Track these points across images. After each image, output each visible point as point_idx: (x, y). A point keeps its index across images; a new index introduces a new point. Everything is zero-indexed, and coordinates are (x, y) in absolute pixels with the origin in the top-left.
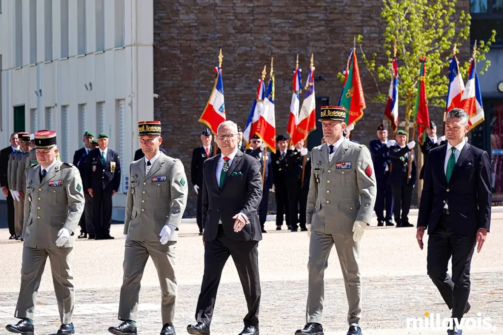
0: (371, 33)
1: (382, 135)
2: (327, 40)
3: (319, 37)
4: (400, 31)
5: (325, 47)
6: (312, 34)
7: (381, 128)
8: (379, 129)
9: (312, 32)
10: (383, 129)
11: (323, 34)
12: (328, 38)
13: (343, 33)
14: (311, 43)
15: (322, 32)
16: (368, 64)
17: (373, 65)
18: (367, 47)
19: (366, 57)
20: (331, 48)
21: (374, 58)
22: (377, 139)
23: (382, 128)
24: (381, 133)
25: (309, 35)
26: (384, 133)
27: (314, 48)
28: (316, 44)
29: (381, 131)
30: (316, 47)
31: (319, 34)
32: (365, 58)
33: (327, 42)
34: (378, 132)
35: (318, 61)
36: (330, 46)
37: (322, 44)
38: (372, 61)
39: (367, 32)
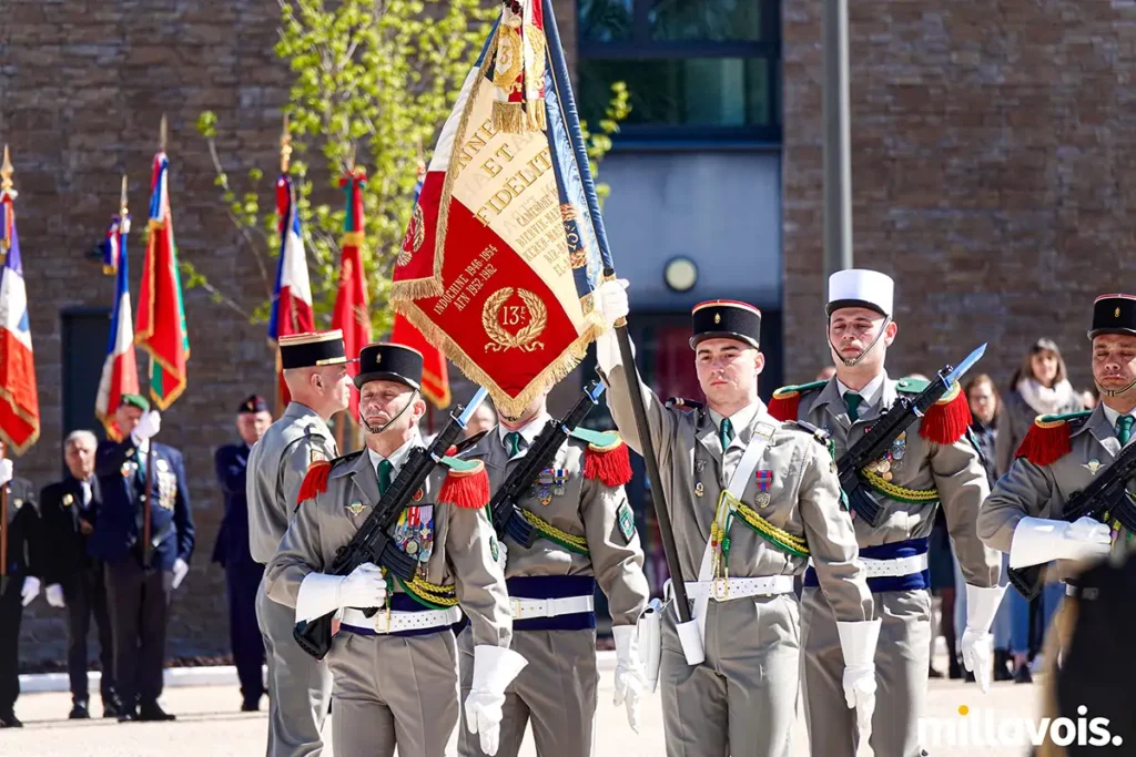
0: (264, 106)
1: (254, 428)
2: (125, 127)
3: (99, 120)
4: (335, 99)
5: (118, 151)
6: (77, 110)
7: (250, 406)
8: (244, 409)
9: (79, 103)
10: (256, 410)
11: (112, 111)
12: (129, 122)
13: (178, 107)
14: (75, 140)
15: (109, 103)
16: (237, 205)
17: (252, 207)
18: (253, 150)
19: (229, 182)
20: (140, 152)
21: (255, 186)
22: (238, 443)
23: (255, 405)
24: (251, 423)
25: (69, 113)
26: (260, 421)
27: (84, 156)
28: (90, 141)
29: (249, 415)
30: (89, 151)
31: (100, 109)
32: (226, 186)
33: (125, 133)
34: (241, 418)
35: (99, 194)
36: (134, 147)
37: (109, 141)
38: (248, 196)
39: (252, 106)
